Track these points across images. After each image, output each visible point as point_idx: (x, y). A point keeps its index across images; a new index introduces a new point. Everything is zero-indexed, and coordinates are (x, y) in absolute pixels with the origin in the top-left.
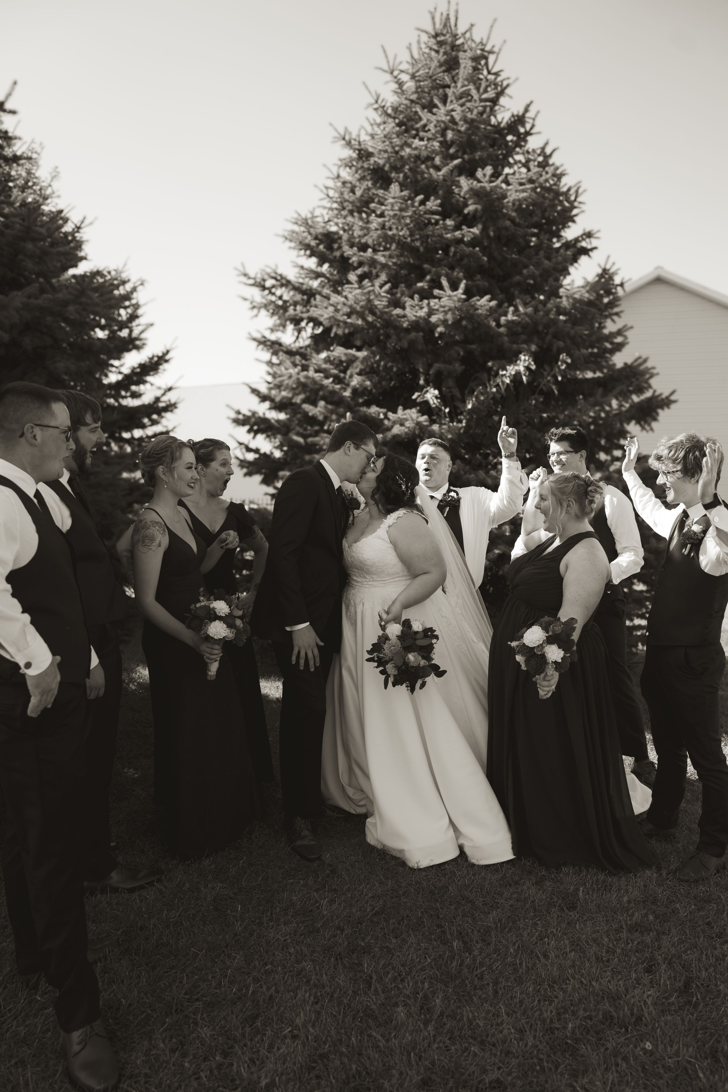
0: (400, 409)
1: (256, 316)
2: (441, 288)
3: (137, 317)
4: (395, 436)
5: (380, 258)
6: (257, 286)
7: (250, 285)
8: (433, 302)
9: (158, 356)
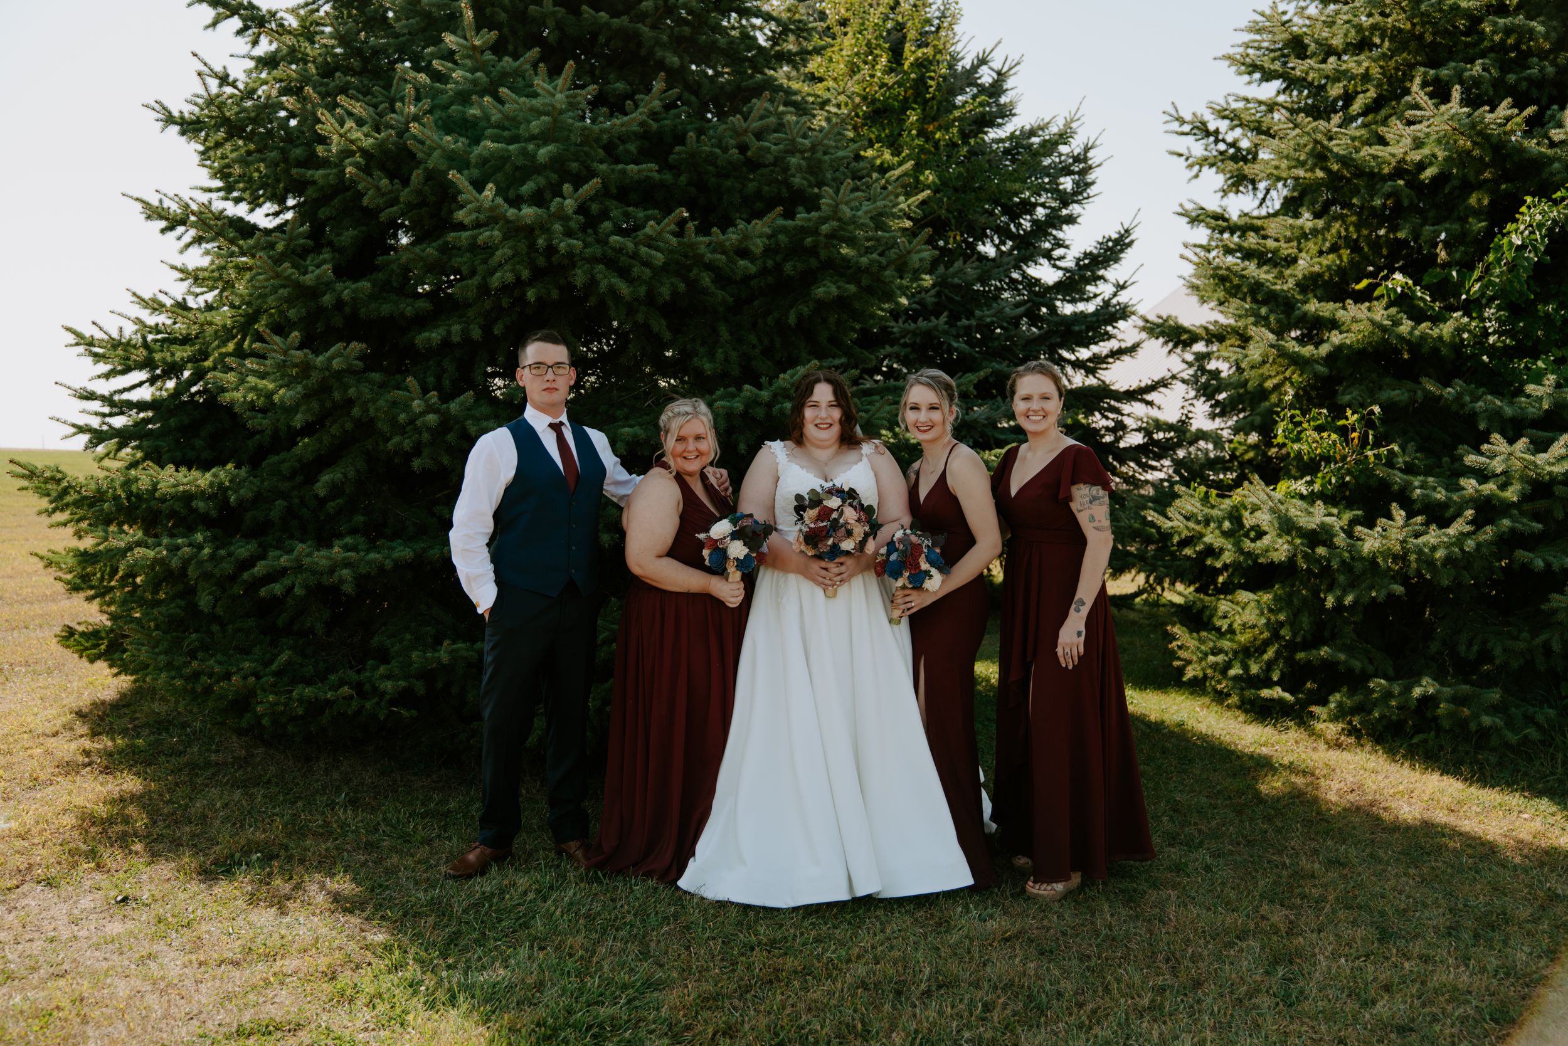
0: (1351, 303)
2: (1417, 106)
4: (1334, 350)
6: (1196, 134)
7: (1183, 133)
9: (1113, 240)
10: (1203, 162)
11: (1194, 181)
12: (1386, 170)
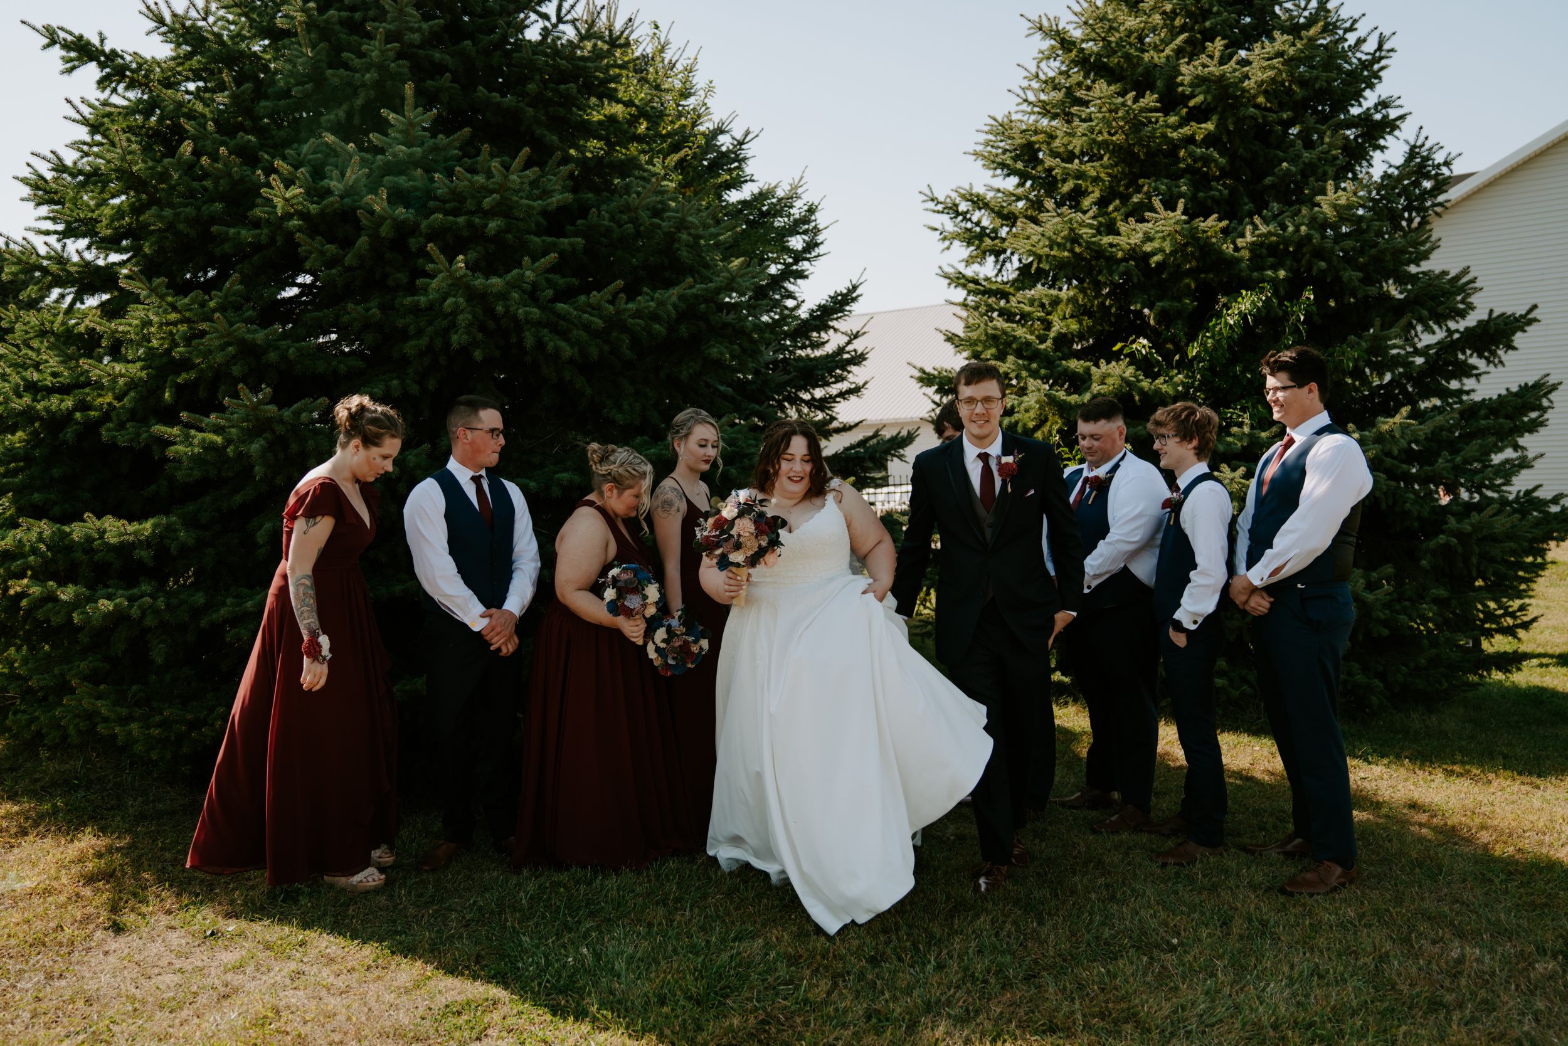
1: (948, 248)
3: (817, 245)
5: (1090, 169)
7: (938, 212)
8: (1146, 227)
9: (841, 294)
10: (954, 236)
11: (946, 252)
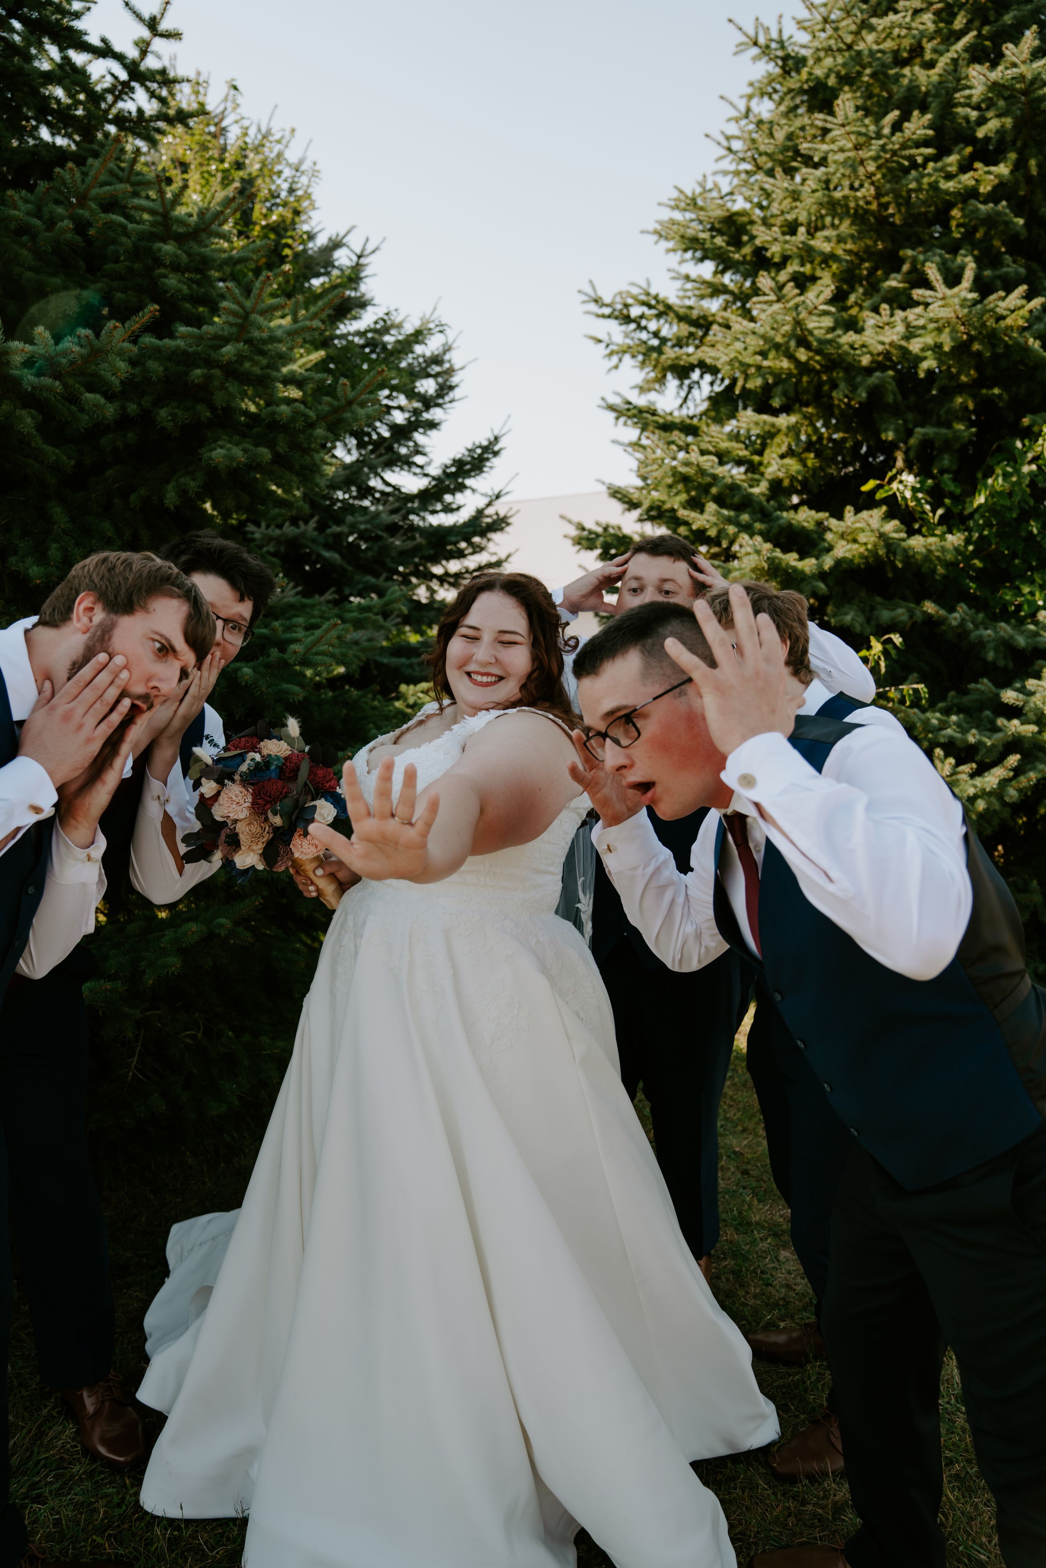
0: (849, 510)
1: (616, 367)
2: (927, 284)
4: (839, 562)
5: (821, 244)
6: (616, 318)
7: (603, 316)
8: (912, 314)
9: (480, 447)
10: (624, 351)
11: (614, 372)
12: (865, 361)
